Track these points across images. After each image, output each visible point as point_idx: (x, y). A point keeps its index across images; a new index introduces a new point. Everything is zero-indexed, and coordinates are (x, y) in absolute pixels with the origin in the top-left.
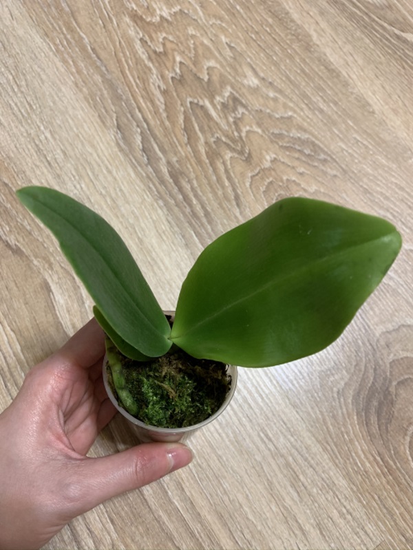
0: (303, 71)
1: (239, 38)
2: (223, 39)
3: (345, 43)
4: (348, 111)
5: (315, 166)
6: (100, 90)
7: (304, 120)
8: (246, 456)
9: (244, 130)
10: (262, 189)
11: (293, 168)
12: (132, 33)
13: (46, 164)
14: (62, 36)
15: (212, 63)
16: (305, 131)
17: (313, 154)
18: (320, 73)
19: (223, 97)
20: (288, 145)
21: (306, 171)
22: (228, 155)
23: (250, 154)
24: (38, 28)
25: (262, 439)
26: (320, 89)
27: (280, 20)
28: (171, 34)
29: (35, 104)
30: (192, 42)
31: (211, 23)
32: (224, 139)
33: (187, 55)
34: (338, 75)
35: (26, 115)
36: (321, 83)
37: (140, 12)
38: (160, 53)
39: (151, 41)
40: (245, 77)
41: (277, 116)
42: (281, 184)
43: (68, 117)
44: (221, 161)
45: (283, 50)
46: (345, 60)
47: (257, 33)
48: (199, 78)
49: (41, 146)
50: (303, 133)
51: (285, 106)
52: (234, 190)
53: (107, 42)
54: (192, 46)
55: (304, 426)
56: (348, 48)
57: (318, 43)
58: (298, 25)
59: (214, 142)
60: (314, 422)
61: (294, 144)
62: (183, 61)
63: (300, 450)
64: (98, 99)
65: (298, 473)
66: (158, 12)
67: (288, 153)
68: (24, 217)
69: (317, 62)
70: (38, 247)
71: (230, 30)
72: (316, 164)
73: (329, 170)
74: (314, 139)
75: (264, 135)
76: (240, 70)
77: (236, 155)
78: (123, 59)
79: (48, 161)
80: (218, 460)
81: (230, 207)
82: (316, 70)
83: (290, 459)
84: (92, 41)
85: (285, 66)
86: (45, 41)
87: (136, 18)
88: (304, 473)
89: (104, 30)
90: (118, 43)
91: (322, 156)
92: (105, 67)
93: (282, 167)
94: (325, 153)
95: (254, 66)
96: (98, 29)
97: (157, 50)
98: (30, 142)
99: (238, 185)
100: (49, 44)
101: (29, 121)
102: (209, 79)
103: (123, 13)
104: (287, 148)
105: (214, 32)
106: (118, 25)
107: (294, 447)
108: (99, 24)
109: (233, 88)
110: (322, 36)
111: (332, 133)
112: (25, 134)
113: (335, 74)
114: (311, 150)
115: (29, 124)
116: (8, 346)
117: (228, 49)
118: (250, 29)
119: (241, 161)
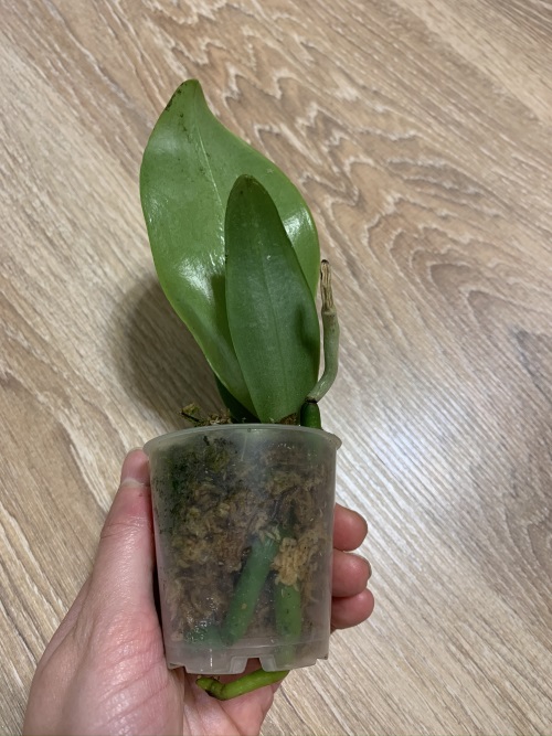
0: (421, 71)
1: (318, 34)
2: (297, 38)
3: (475, 27)
4: (499, 121)
5: (464, 205)
6: (120, 126)
7: (434, 139)
8: (432, 690)
9: (347, 162)
10: (389, 246)
11: (431, 210)
12: (158, 41)
13: (46, 242)
14: (54, 56)
15: (284, 73)
16: (439, 155)
17: (456, 187)
18: (447, 72)
19: (308, 119)
20: (417, 178)
21: (451, 213)
22: (328, 202)
23: (361, 196)
24: (17, 48)
25: (453, 655)
26: (451, 93)
27: (375, 4)
28: (219, 38)
29: (21, 156)
30: (250, 46)
31: (274, 17)
32: (318, 178)
33: (245, 65)
34: (474, 72)
35: (8, 173)
36: (451, 85)
37: (167, 13)
38: (205, 65)
39: (189, 51)
40: (337, 87)
41: (393, 138)
42: (416, 236)
43: (73, 169)
44: (319, 211)
45: (387, 44)
46: (480, 50)
47: (344, 25)
48: (267, 95)
49: (35, 217)
50: (437, 159)
51: (402, 122)
52: (345, 252)
53: (123, 59)
54: (251, 52)
55: (520, 623)
56: (481, 34)
57: (437, 31)
58: (402, 9)
59: (304, 184)
60: (535, 615)
61: (426, 175)
62: (240, 74)
63: (520, 666)
64: (117, 139)
65: (523, 709)
66: (195, 10)
67: (419, 190)
68: (18, 328)
69: (440, 58)
70: (43, 373)
71: (305, 25)
72: (464, 201)
73: (485, 209)
74: (454, 166)
75: (379, 167)
76: (327, 79)
77: (340, 200)
78: (150, 80)
79: (48, 238)
80: (386, 701)
81: (342, 278)
82: (441, 68)
83: (507, 684)
84: (100, 58)
85: (393, 67)
86: (30, 66)
87: (162, 20)
88: (534, 707)
89: (116, 42)
90: (139, 58)
91: (472, 189)
92: (124, 92)
93: (414, 211)
94: (476, 184)
95: (348, 71)
96: (107, 41)
97: (200, 61)
98: (17, 212)
99: (349, 243)
100: (35, 69)
101: (14, 182)
102: (283, 96)
103: (143, 16)
104: (416, 183)
105: (281, 29)
106: (137, 33)
107: (509, 662)
108: (109, 34)
109: (320, 104)
110: (440, 21)
111: (481, 154)
112: (9, 202)
113: (468, 71)
114: (454, 182)
115: (14, 187)
116: (6, 542)
117: (305, 51)
118: (333, 20)
119: (348, 208)
